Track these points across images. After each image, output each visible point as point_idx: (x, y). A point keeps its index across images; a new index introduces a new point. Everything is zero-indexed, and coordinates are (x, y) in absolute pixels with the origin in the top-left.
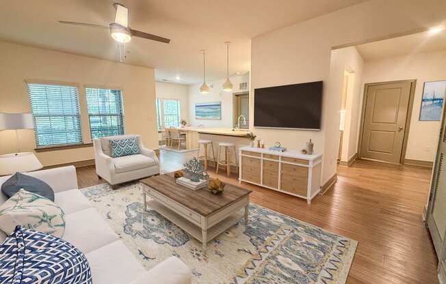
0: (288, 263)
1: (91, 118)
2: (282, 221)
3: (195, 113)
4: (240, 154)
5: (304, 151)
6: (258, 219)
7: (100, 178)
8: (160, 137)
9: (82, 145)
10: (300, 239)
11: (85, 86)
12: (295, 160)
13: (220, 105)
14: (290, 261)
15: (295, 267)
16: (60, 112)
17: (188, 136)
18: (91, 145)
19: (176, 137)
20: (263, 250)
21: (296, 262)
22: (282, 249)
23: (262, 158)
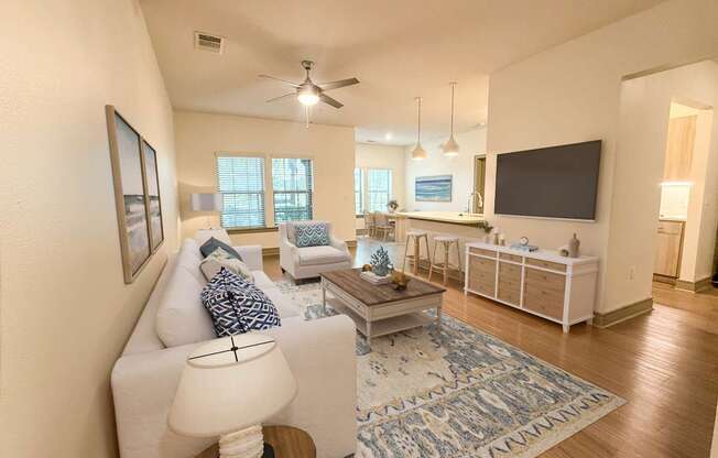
0: (492, 400)
1: (278, 197)
2: (508, 354)
3: (414, 193)
4: (467, 252)
5: (564, 251)
6: (472, 347)
7: (284, 271)
8: (361, 224)
9: (265, 229)
10: (525, 378)
11: (272, 156)
12: (546, 264)
13: (450, 181)
14: (496, 398)
15: (501, 405)
16: (244, 189)
17: (399, 225)
18: (276, 229)
19: (381, 224)
20: (464, 379)
21: (505, 401)
22: (491, 385)
23: (498, 259)
